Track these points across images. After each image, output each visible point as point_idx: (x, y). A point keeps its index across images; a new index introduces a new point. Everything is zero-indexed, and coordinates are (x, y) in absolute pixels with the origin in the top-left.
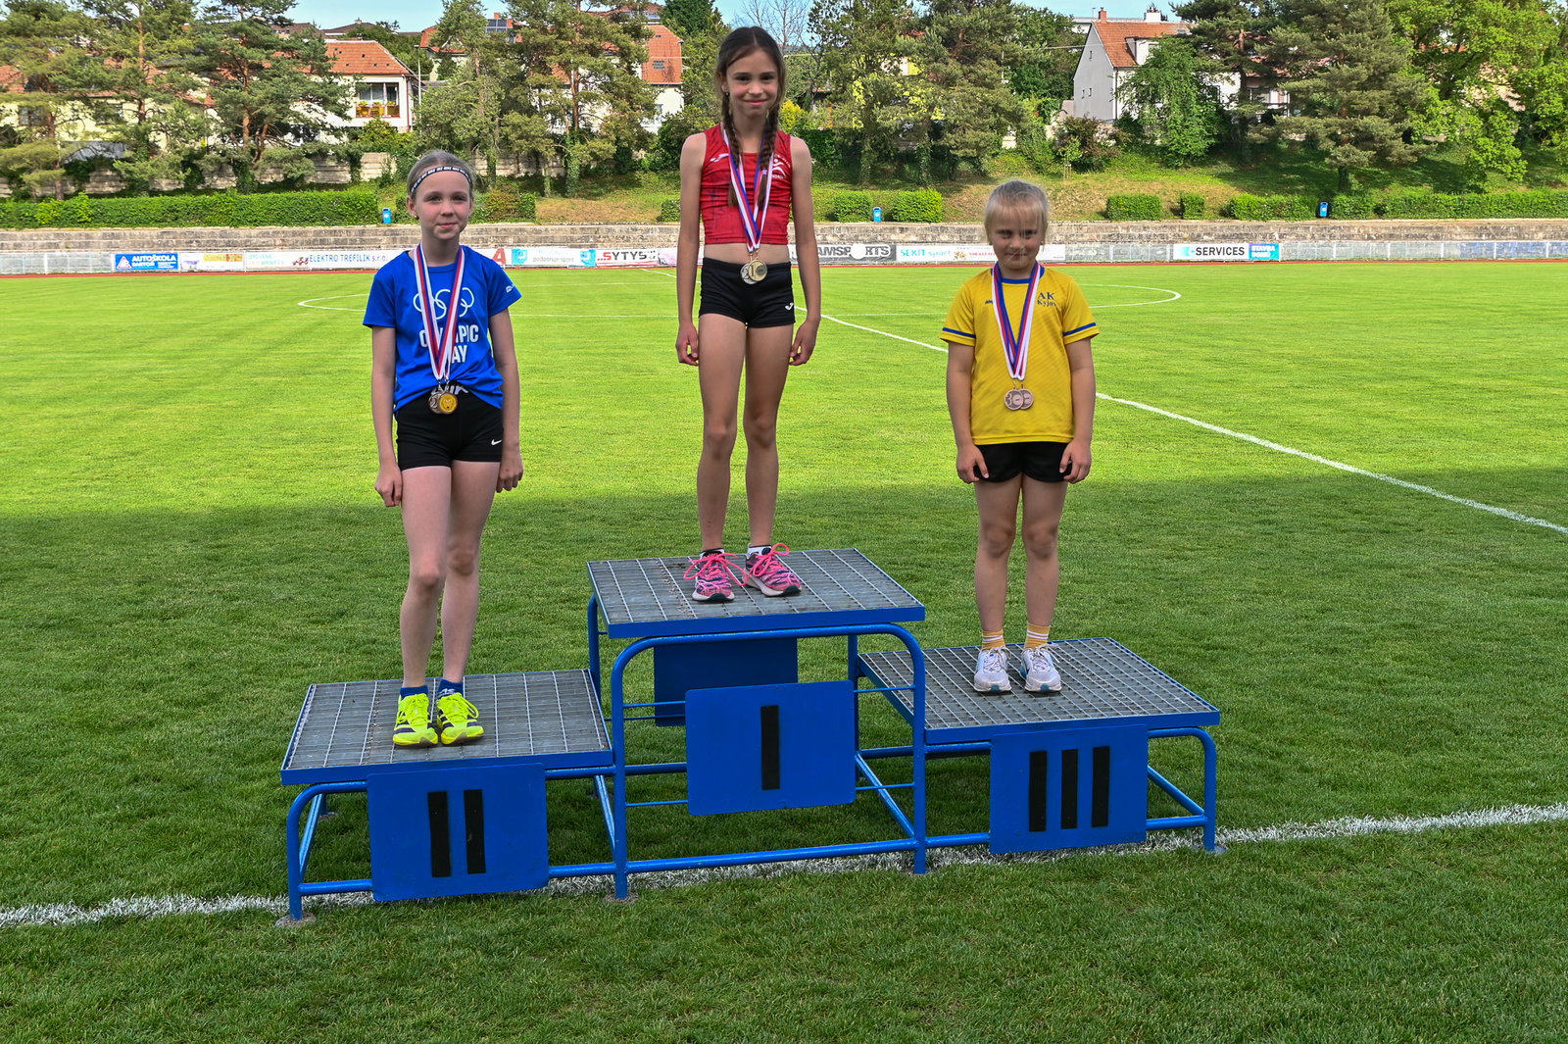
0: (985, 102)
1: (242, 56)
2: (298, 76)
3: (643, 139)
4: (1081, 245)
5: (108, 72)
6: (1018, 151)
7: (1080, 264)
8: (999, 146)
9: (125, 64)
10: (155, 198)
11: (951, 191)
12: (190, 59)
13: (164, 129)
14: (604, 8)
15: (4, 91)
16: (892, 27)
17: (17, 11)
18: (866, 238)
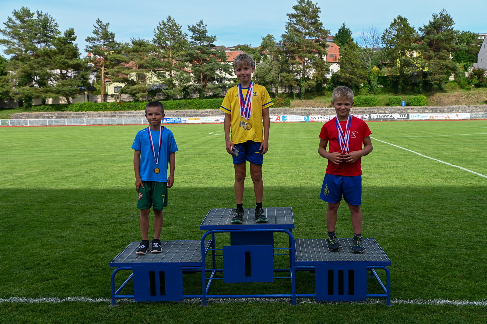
0: (443, 64)
1: (200, 57)
2: (217, 62)
3: (326, 80)
4: (476, 113)
5: (161, 63)
6: (455, 81)
7: (476, 119)
8: (448, 79)
9: (166, 60)
10: (175, 101)
11: (430, 95)
12: (185, 58)
13: (177, 80)
14: (313, 38)
15: (131, 69)
16: (410, 40)
17: (135, 45)
18: (399, 112)
